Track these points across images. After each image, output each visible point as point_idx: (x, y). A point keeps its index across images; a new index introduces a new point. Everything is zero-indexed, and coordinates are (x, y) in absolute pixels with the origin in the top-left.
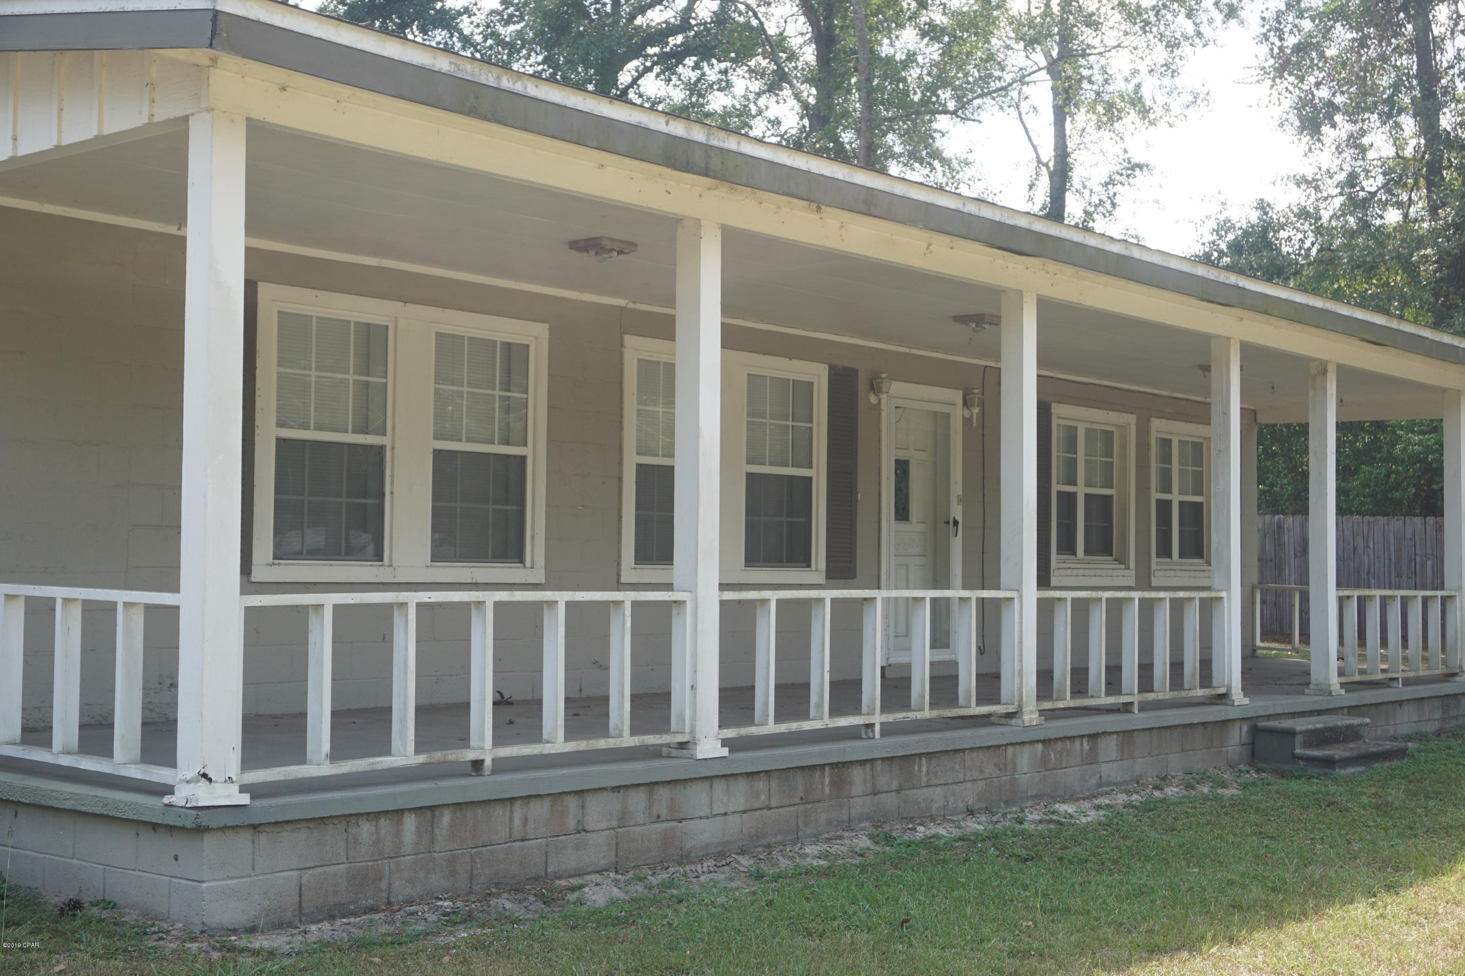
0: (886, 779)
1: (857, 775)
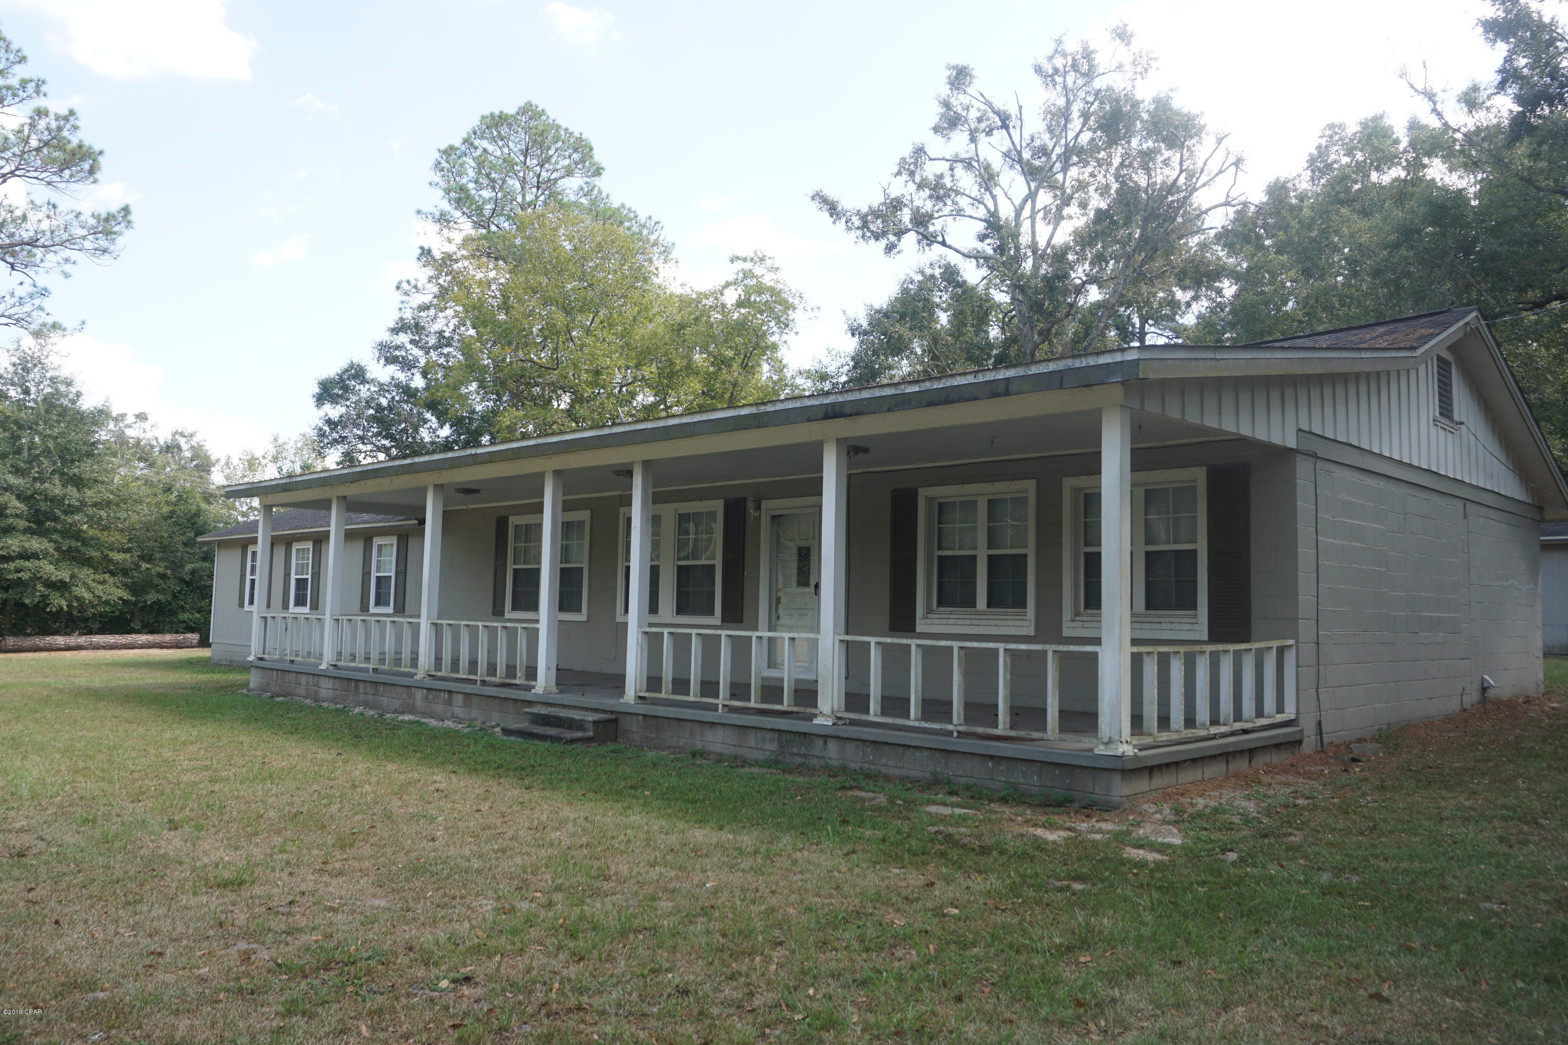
0: (370, 690)
1: (361, 685)
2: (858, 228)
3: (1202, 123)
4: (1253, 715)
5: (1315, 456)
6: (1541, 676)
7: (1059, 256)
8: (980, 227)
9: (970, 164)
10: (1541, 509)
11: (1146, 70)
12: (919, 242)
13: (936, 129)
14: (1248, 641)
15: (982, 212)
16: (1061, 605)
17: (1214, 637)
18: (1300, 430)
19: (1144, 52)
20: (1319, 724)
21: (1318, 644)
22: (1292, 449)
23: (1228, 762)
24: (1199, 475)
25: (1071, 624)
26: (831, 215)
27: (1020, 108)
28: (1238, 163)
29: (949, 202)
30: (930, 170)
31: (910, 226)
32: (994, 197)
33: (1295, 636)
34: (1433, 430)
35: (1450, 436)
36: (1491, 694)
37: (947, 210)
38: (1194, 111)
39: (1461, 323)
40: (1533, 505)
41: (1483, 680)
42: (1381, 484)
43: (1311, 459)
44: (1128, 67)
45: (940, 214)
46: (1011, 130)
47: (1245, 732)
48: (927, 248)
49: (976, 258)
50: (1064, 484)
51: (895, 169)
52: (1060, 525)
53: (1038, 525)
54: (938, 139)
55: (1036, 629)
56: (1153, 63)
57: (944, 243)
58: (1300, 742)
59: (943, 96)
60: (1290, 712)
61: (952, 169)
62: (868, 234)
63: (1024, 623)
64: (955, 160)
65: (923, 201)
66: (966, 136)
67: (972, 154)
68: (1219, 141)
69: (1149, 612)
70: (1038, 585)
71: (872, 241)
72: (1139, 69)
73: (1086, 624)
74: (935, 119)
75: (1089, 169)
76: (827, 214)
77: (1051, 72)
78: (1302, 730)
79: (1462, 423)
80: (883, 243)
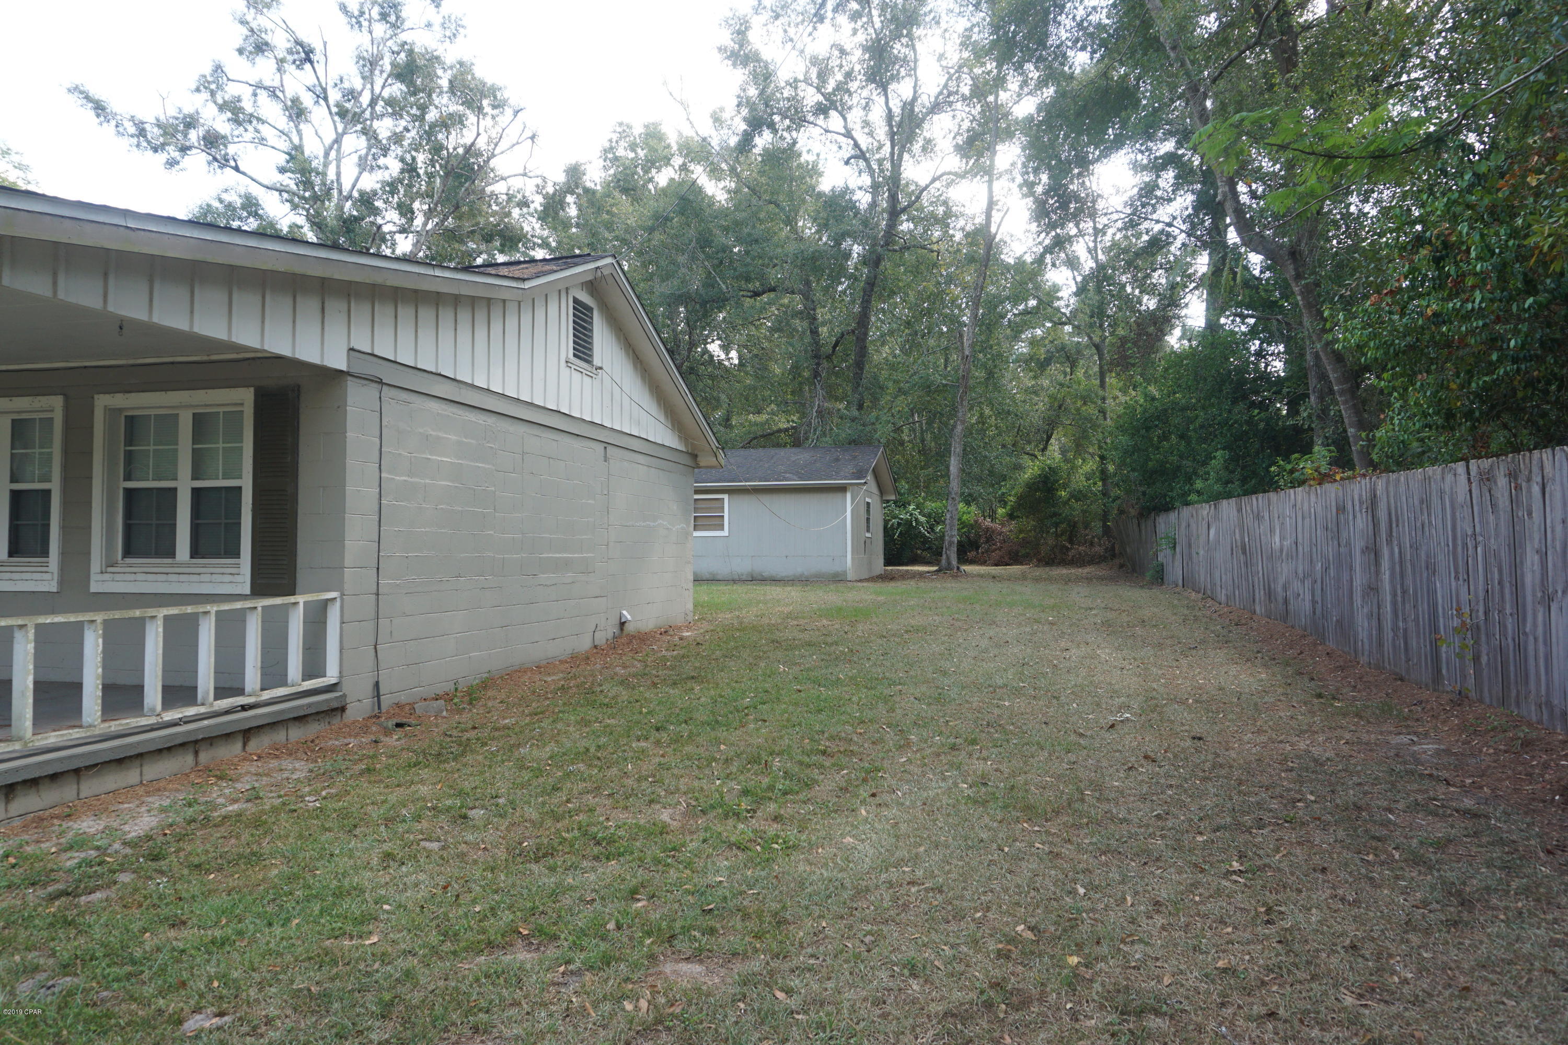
2: (132, 136)
3: (506, 96)
4: (258, 687)
5: (380, 382)
6: (690, 606)
7: (366, 201)
8: (282, 159)
9: (274, 92)
10: (694, 456)
11: (454, 35)
12: (209, 163)
13: (241, 51)
14: (293, 594)
15: (284, 145)
16: (89, 553)
17: (259, 589)
18: (352, 349)
19: (453, 18)
20: (377, 685)
21: (378, 594)
22: (342, 371)
23: (196, 753)
24: (245, 397)
25: (100, 577)
26: (98, 116)
27: (325, 44)
28: (533, 138)
29: (250, 128)
30: (232, 90)
31: (196, 144)
32: (299, 132)
33: (340, 588)
34: (565, 371)
35: (587, 379)
36: (629, 628)
37: (248, 136)
38: (499, 83)
39: (592, 266)
40: (687, 453)
41: (621, 615)
42: (491, 420)
43: (375, 385)
44: (437, 27)
45: (240, 139)
46: (316, 64)
47: (244, 708)
48: (219, 171)
49: (280, 191)
50: (97, 403)
51: (194, 87)
52: (90, 453)
53: (66, 452)
54: (242, 60)
55: (61, 582)
56: (461, 30)
57: (237, 169)
58: (343, 709)
59: (239, 14)
60: (332, 675)
61: (255, 95)
62: (145, 144)
63: (45, 576)
64: (259, 86)
65: (221, 124)
66: (272, 64)
67: (277, 83)
68: (516, 113)
69: (194, 561)
70: (64, 528)
71: (150, 153)
72: (448, 33)
73: (117, 577)
74: (239, 42)
75: (403, 123)
76: (92, 113)
77: (356, 13)
78: (344, 696)
79: (601, 368)
80: (162, 157)
